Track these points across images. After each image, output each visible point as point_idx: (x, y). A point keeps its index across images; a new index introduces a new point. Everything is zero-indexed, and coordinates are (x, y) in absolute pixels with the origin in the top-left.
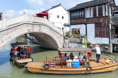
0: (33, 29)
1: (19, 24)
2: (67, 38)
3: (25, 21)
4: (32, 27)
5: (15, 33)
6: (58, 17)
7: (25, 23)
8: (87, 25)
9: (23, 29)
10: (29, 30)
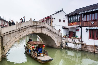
0: (36, 31)
1: (27, 27)
2: (64, 38)
3: (31, 25)
4: (35, 29)
5: (24, 33)
6: (60, 21)
7: (31, 27)
8: (82, 28)
9: (29, 30)
10: (33, 31)
